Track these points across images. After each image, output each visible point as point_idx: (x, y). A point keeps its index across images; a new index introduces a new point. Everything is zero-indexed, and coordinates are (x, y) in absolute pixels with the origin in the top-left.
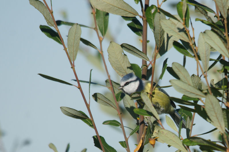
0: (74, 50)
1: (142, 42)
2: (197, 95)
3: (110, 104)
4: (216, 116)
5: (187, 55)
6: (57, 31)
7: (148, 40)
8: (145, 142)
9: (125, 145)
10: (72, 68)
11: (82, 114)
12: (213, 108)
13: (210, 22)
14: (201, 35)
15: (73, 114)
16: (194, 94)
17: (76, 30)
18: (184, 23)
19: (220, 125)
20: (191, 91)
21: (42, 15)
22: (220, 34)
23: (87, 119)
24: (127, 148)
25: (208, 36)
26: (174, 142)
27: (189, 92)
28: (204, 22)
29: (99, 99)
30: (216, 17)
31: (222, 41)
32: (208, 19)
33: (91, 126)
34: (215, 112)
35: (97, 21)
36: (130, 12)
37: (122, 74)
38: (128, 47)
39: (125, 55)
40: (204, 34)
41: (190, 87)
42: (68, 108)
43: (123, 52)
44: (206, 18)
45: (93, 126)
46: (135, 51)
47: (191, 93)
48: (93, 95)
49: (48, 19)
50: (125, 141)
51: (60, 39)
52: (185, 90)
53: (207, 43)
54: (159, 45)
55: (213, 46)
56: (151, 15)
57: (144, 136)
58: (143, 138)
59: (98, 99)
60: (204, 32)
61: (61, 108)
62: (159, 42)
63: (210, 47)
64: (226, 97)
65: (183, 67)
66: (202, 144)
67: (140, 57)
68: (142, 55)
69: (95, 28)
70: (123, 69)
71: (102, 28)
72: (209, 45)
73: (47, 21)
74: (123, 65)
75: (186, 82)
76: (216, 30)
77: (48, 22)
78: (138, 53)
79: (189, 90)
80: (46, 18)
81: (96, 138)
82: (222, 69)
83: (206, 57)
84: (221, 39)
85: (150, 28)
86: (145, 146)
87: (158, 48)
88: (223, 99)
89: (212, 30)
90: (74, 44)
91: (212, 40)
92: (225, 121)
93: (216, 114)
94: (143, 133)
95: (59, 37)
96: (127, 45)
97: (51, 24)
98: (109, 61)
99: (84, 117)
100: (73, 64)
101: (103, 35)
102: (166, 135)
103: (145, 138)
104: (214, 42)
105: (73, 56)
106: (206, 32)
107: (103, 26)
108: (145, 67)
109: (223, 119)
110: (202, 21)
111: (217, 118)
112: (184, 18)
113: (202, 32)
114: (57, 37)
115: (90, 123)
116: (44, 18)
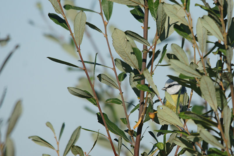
0: (80, 35)
1: (144, 29)
2: (193, 74)
3: (113, 84)
4: (210, 95)
5: (186, 38)
6: (64, 18)
7: (148, 27)
8: (144, 120)
9: (126, 122)
10: (78, 51)
11: (87, 93)
12: (208, 88)
13: (208, 8)
14: (199, 20)
15: (79, 94)
16: (190, 73)
17: (81, 16)
18: (185, 8)
19: (213, 103)
20: (188, 71)
21: (51, 3)
22: (216, 19)
23: (91, 98)
24: (127, 125)
25: (206, 21)
26: (171, 117)
27: (186, 71)
28: (203, 7)
29: (104, 79)
30: (214, 4)
31: (218, 26)
32: (206, 5)
33: (95, 104)
34: (209, 91)
35: (102, 7)
36: (133, 1)
37: (125, 58)
38: (131, 34)
39: (128, 41)
40: (202, 19)
41: (187, 67)
42: (75, 89)
43: (126, 38)
44: (205, 4)
45: (97, 104)
46: (138, 37)
47: (188, 72)
48: (97, 76)
49: (56, 7)
50: (126, 117)
51: (67, 26)
52: (182, 69)
53: (205, 28)
54: (160, 32)
55: (209, 31)
56: (153, 4)
57: (143, 114)
58: (143, 116)
59: (102, 80)
60: (203, 18)
61: (68, 88)
62: (160, 29)
63: (206, 32)
64: (220, 78)
65: (181, 48)
66: (196, 119)
67: (142, 43)
68: (144, 41)
69: (101, 13)
70: (126, 53)
71: (107, 13)
72: (206, 29)
73: (54, 9)
74: (126, 50)
75: (183, 62)
76: (213, 15)
77: (56, 9)
78: (140, 39)
79: (186, 70)
80: (54, 5)
81: (99, 114)
82: (217, 51)
83: (203, 40)
84: (217, 24)
85: (152, 16)
86: (144, 123)
87: (158, 35)
88: (216, 80)
89: (209, 15)
90: (80, 29)
91: (209, 24)
92: (218, 101)
93: (210, 93)
94: (142, 111)
95: (66, 24)
96: (130, 32)
97: (59, 11)
98: (114, 46)
99: (89, 96)
100: (79, 48)
101: (107, 20)
102: (165, 111)
103: (144, 116)
104: (211, 27)
105: (78, 40)
106: (204, 17)
107: (108, 11)
108: (146, 51)
109: (216, 98)
110: (201, 7)
111: (211, 97)
112: (185, 3)
113: (200, 18)
114: (64, 23)
115: (94, 102)
116: (52, 5)
